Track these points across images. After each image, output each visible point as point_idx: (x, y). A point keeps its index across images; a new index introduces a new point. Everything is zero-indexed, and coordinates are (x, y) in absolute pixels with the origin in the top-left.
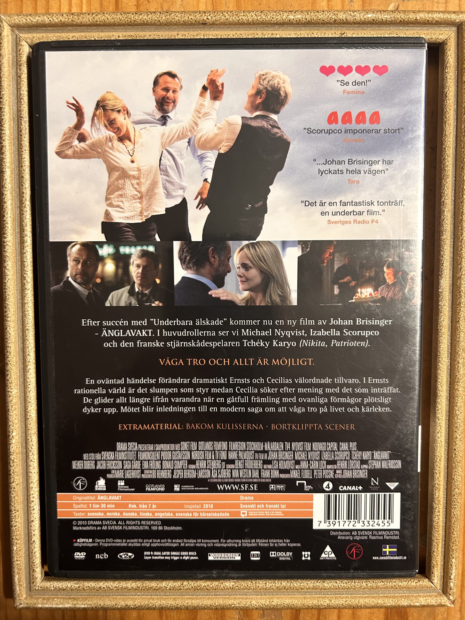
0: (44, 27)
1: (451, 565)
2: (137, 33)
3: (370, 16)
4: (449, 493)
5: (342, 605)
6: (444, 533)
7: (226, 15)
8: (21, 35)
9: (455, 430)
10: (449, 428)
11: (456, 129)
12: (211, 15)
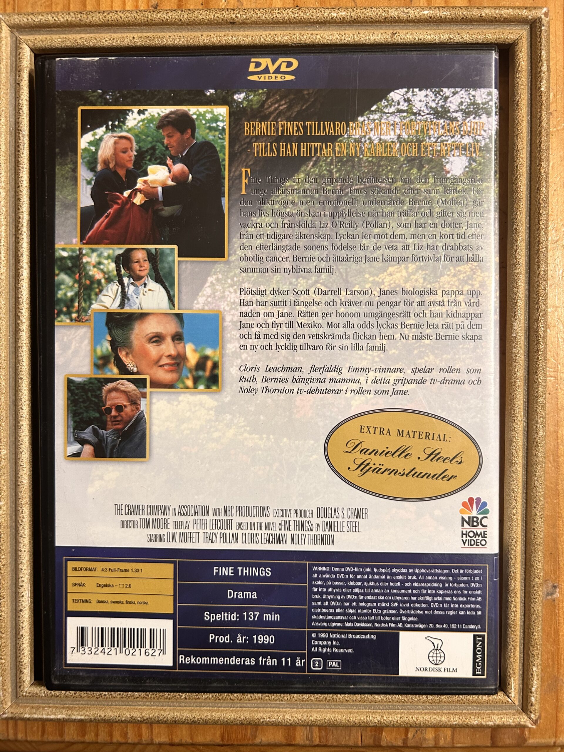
0: (48, 28)
1: (532, 675)
2: (155, 34)
3: (426, 12)
4: (527, 584)
5: (397, 722)
6: (522, 634)
7: (259, 12)
8: (21, 37)
9: (534, 505)
10: (526, 503)
11: (531, 144)
12: (241, 13)
